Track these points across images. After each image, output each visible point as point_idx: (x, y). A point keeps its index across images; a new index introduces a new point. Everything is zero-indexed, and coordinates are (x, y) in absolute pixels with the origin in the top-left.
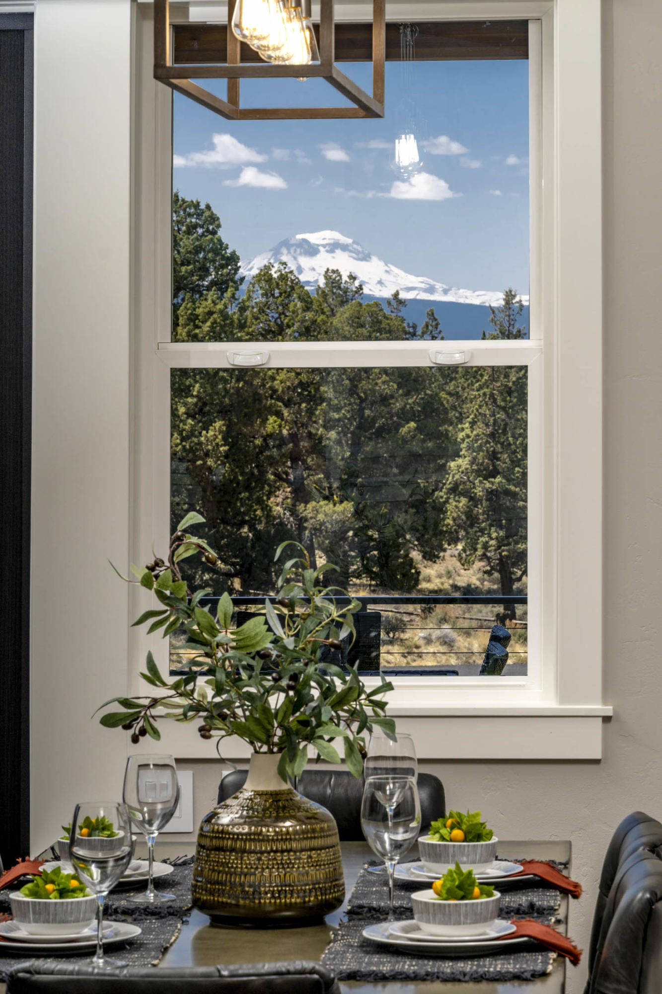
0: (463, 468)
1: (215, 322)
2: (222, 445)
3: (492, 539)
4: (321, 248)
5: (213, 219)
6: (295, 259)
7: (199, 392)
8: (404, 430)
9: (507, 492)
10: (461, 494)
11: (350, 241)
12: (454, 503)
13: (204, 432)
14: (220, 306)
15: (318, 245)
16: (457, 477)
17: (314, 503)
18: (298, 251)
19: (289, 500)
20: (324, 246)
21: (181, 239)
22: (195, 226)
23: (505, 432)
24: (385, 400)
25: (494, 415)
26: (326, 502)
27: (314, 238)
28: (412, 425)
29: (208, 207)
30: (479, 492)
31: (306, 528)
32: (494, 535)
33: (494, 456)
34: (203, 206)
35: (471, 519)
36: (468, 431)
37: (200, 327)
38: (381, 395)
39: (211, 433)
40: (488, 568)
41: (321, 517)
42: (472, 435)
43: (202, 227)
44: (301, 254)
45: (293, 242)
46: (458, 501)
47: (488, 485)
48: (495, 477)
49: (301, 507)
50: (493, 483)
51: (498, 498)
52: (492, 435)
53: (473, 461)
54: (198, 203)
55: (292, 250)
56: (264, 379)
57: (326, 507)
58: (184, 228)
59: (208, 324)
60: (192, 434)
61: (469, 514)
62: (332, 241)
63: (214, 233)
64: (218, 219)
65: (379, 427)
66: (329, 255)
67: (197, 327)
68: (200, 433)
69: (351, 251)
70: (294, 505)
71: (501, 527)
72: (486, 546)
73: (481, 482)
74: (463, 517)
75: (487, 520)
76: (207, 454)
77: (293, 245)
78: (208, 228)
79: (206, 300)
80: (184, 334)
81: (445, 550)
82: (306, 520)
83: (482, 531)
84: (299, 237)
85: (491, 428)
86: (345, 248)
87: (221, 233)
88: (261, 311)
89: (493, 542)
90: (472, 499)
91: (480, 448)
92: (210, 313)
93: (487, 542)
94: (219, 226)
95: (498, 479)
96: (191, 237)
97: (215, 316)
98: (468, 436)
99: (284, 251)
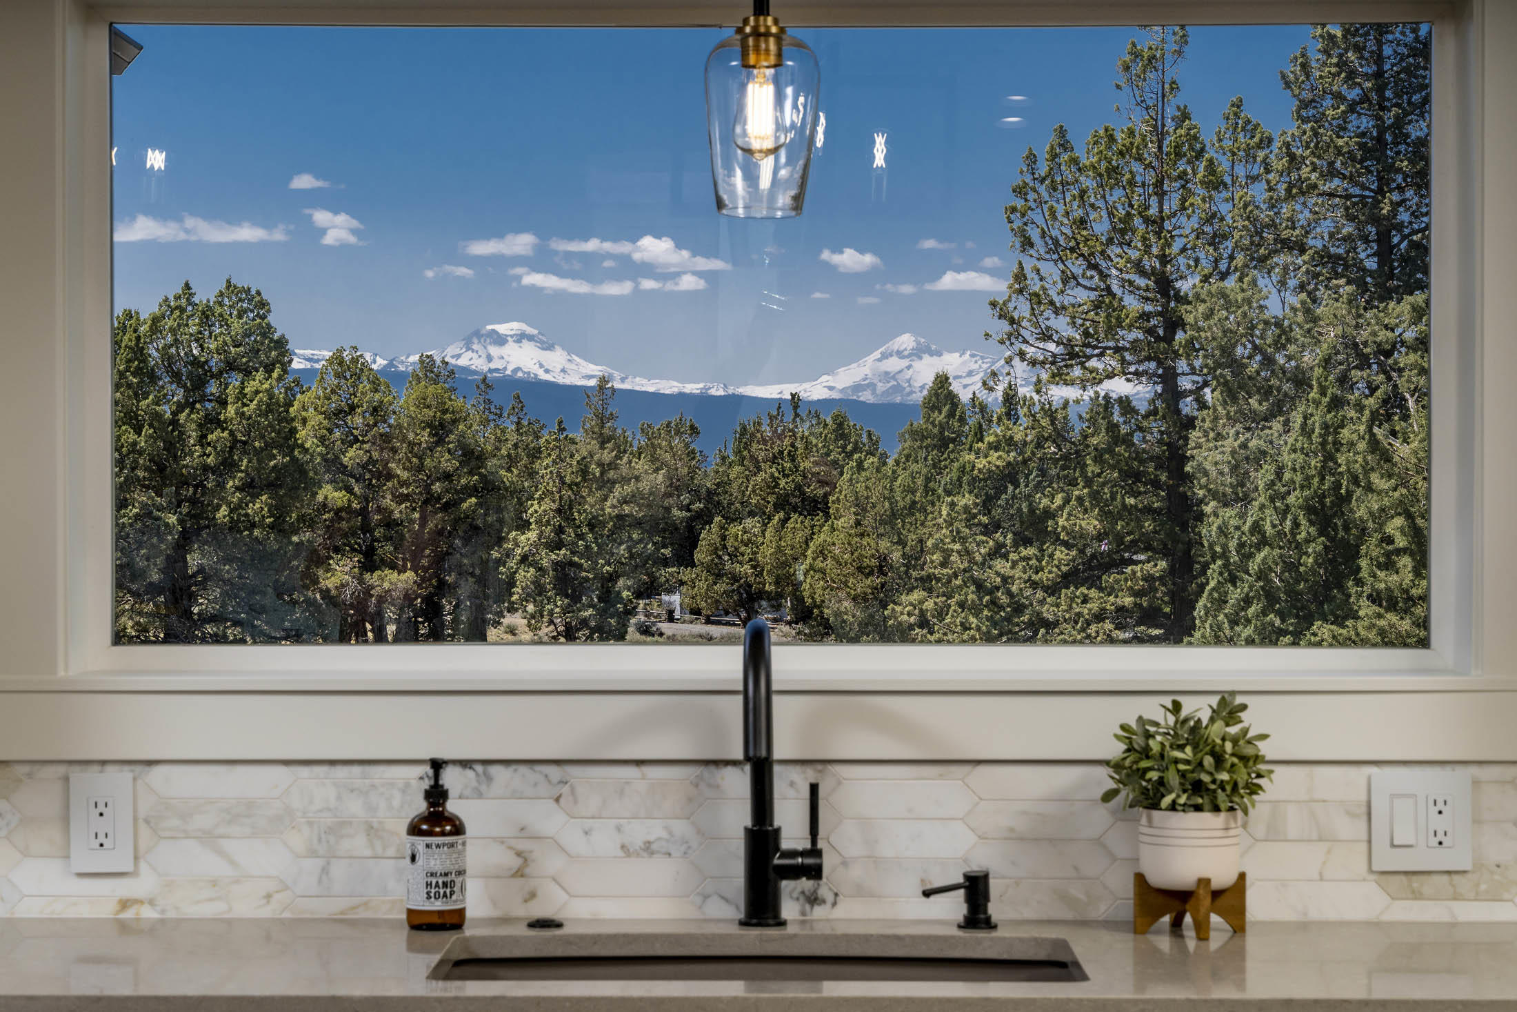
0: (531, 541)
1: (261, 400)
2: (268, 517)
3: (557, 606)
4: (509, 338)
5: (263, 304)
6: (485, 348)
7: (247, 466)
8: (465, 505)
9: (571, 564)
10: (530, 565)
11: (535, 332)
12: (523, 573)
13: (251, 505)
14: (266, 386)
15: (507, 336)
16: (526, 549)
17: (378, 572)
18: (488, 340)
19: (356, 570)
20: (512, 336)
21: (232, 323)
22: (245, 312)
23: (571, 508)
24: (447, 477)
25: (560, 492)
26: (391, 571)
27: (503, 329)
28: (474, 500)
29: (259, 293)
30: (545, 563)
31: (372, 596)
32: (559, 603)
33: (560, 530)
34: (253, 292)
35: (540, 589)
36: (536, 507)
37: (248, 405)
38: (444, 472)
39: (258, 505)
40: (555, 634)
41: (386, 585)
42: (540, 511)
43: (252, 311)
44: (490, 344)
45: (483, 332)
46: (528, 572)
47: (553, 557)
48: (560, 550)
49: (367, 576)
50: (558, 555)
51: (563, 569)
52: (559, 511)
53: (540, 536)
54: (249, 289)
55: (482, 340)
56: (312, 456)
57: (393, 576)
58: (235, 313)
59: (255, 402)
60: (239, 506)
61: (536, 583)
62: (519, 332)
63: (263, 318)
64: (268, 304)
65: (446, 502)
66: (516, 345)
67: (244, 405)
68: (247, 505)
69: (536, 341)
70: (361, 574)
71: (567, 596)
72: (551, 613)
73: (546, 553)
74: (532, 587)
75: (554, 589)
76: (253, 525)
77: (482, 336)
78: (258, 313)
79: (254, 380)
80: (233, 412)
81: (504, 617)
82: (373, 588)
83: (549, 599)
84: (489, 327)
85: (557, 504)
86: (531, 338)
87: (271, 319)
88: (333, 391)
89: (558, 610)
90: (540, 569)
91: (548, 522)
92: (257, 392)
93: (552, 610)
94: (269, 311)
95: (563, 552)
96: (241, 321)
97: (261, 395)
98: (536, 512)
99: (475, 340)
